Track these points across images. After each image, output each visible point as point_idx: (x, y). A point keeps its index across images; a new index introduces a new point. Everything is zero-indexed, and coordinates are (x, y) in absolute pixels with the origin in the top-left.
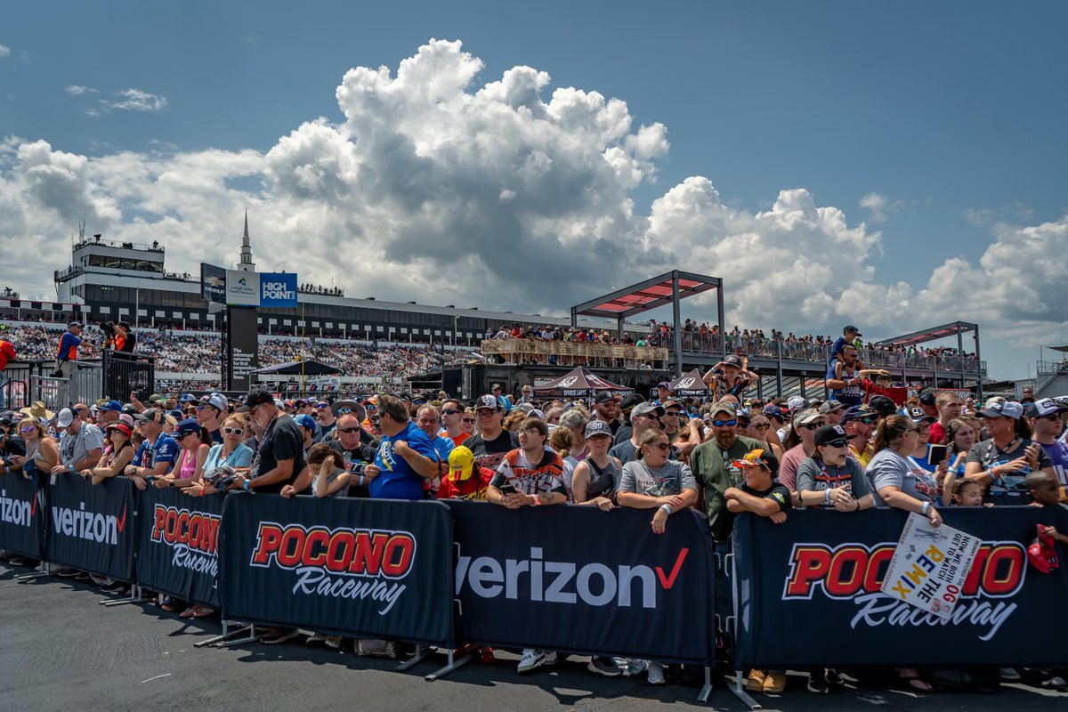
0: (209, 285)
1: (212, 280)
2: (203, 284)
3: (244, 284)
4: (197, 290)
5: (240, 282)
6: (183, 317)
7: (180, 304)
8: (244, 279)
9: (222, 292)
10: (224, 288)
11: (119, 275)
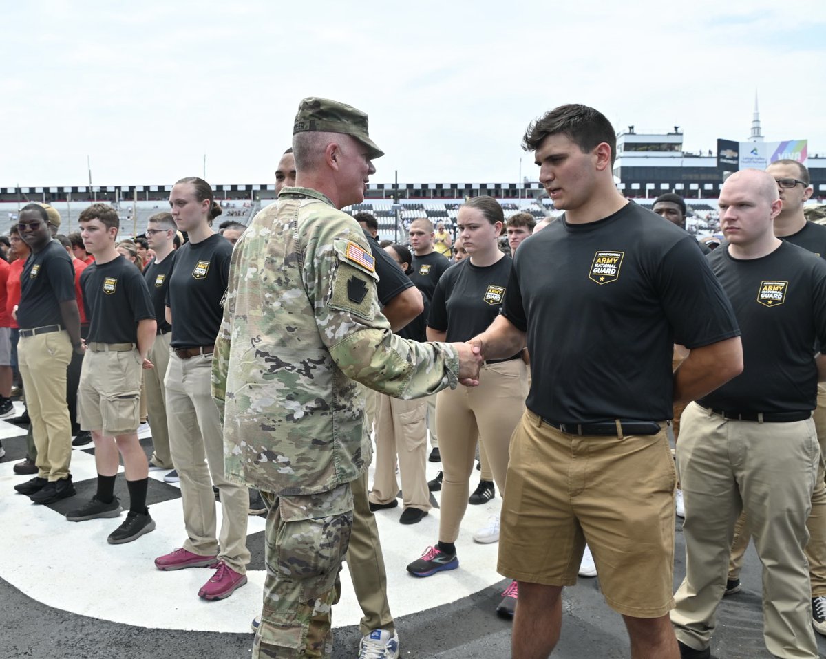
0: (724, 157)
1: (728, 153)
2: (719, 157)
3: (756, 154)
4: (713, 163)
5: (752, 152)
6: (699, 187)
7: (696, 177)
8: (755, 150)
9: (735, 162)
10: (737, 159)
11: (647, 157)
